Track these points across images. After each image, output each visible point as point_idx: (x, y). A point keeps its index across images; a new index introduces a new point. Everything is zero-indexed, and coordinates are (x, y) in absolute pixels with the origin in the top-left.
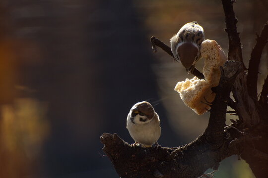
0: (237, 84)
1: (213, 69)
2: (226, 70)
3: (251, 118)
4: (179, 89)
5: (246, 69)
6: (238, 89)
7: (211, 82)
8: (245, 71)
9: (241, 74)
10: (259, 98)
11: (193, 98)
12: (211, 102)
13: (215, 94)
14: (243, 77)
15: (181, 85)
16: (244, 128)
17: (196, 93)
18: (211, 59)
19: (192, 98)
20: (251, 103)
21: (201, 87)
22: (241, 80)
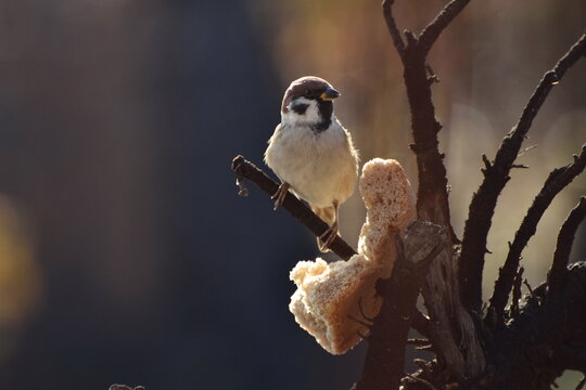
0: (435, 275)
1: (391, 227)
2: (409, 245)
3: (465, 358)
4: (302, 276)
5: (458, 242)
6: (436, 288)
7: (379, 261)
8: (455, 247)
9: (444, 252)
10: (485, 311)
11: (339, 292)
12: (371, 318)
13: (380, 301)
14: (451, 260)
15: (306, 270)
16: (449, 383)
17: (345, 281)
18: (385, 201)
19: (337, 294)
20: (467, 323)
21: (359, 269)
22: (444, 268)
